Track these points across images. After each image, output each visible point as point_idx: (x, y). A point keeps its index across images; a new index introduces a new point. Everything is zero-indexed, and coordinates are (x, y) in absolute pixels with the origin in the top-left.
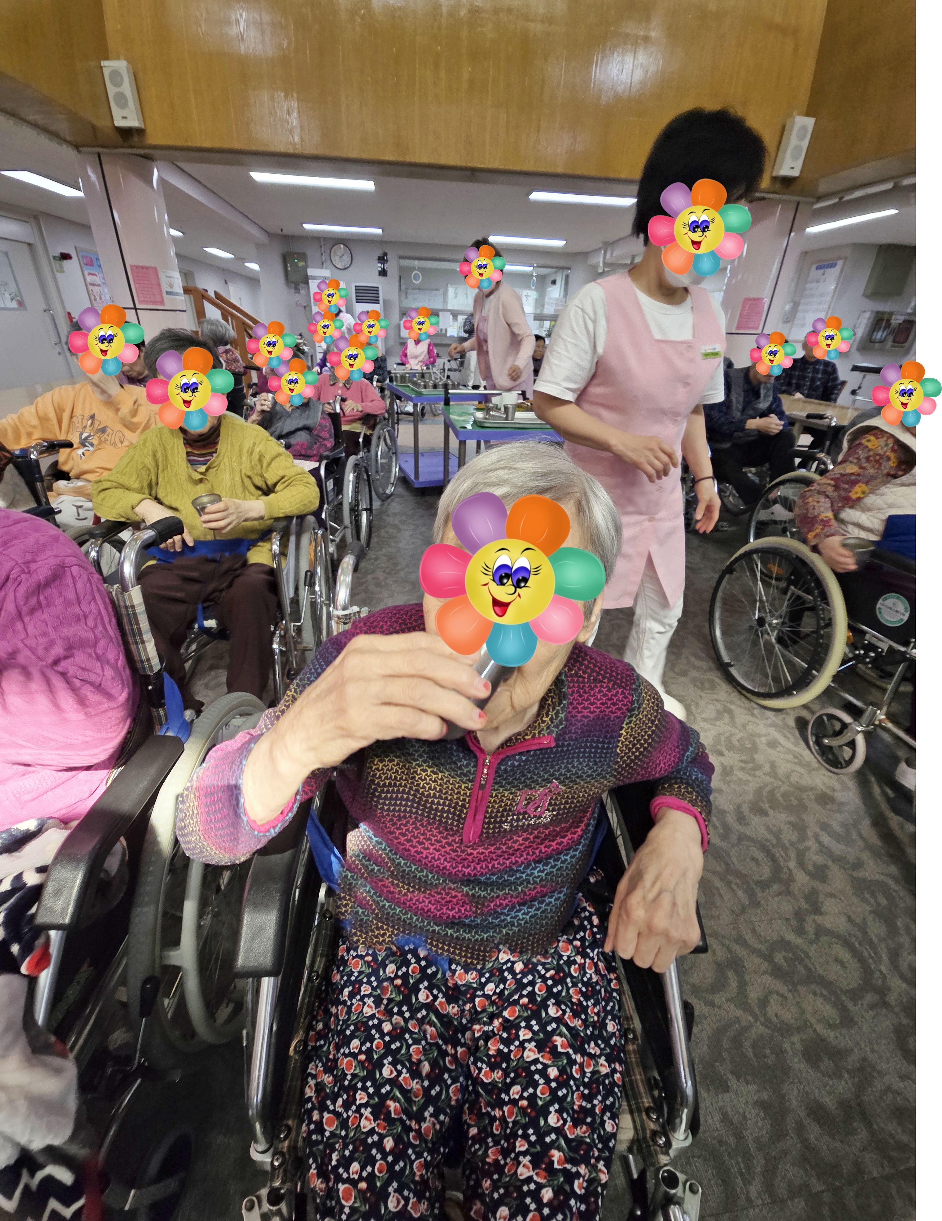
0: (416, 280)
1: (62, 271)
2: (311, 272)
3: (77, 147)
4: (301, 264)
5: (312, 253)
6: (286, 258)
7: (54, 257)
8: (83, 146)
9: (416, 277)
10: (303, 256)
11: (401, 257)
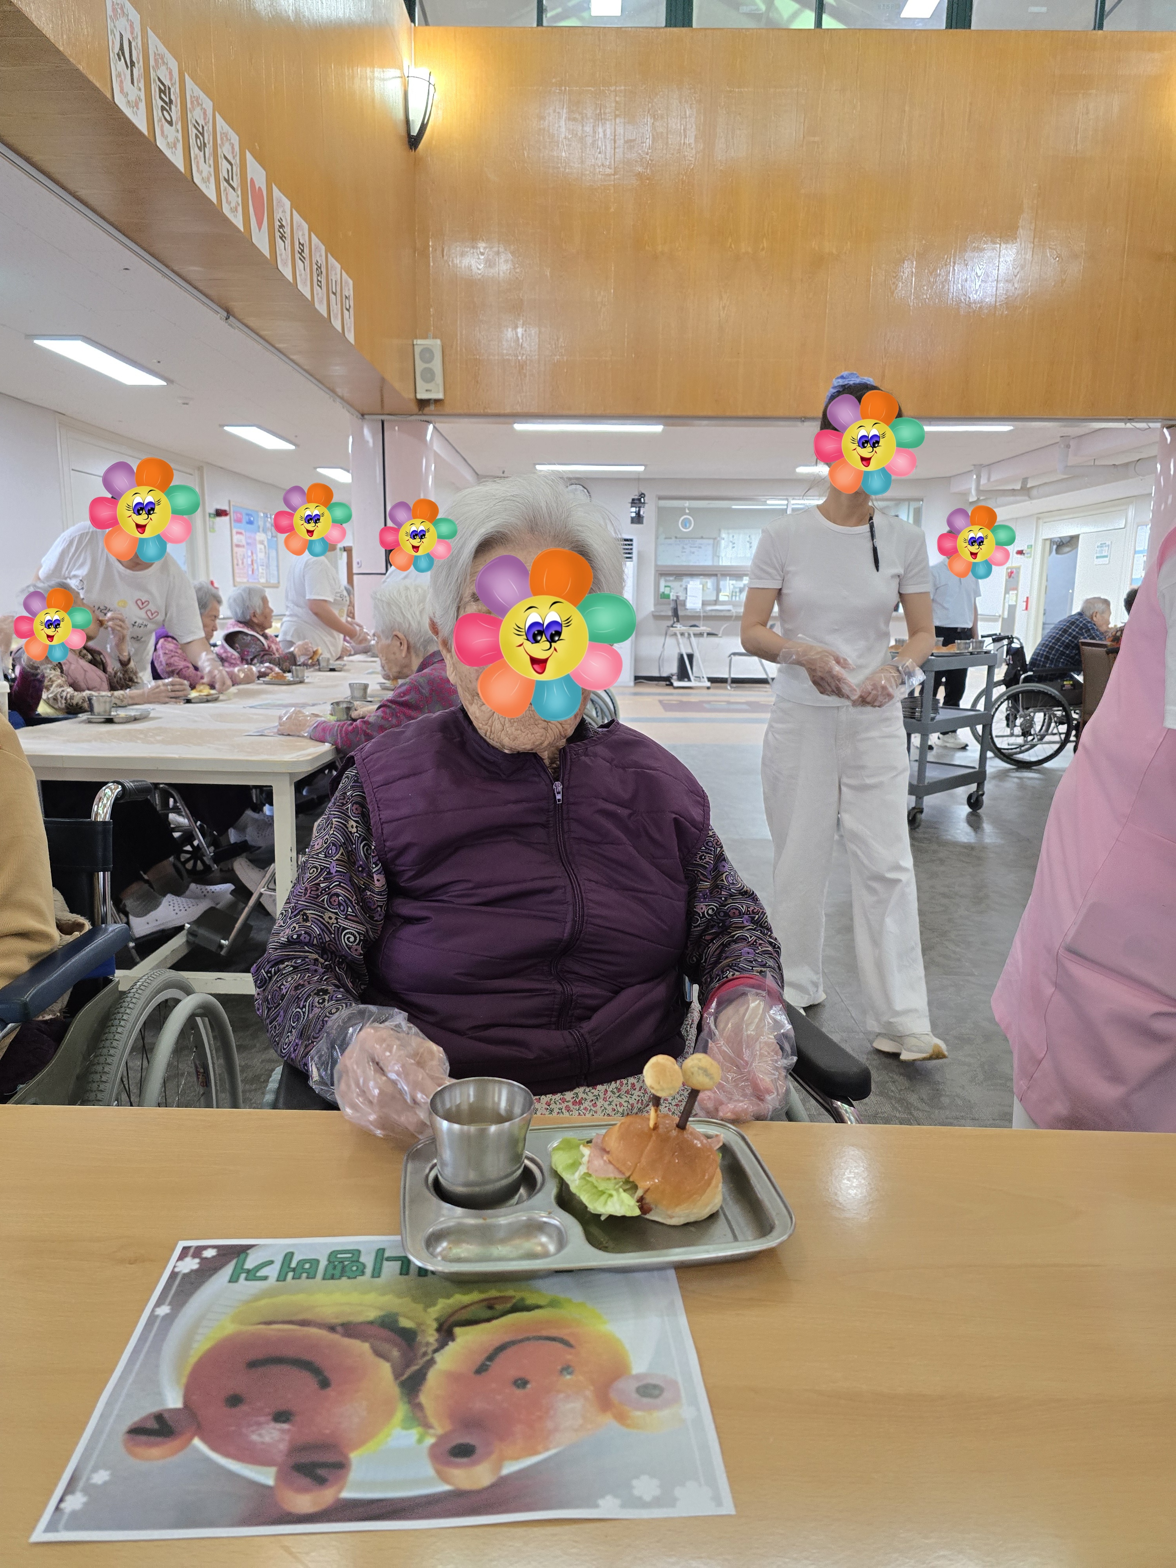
0: (685, 526)
1: (212, 529)
7: (210, 514)
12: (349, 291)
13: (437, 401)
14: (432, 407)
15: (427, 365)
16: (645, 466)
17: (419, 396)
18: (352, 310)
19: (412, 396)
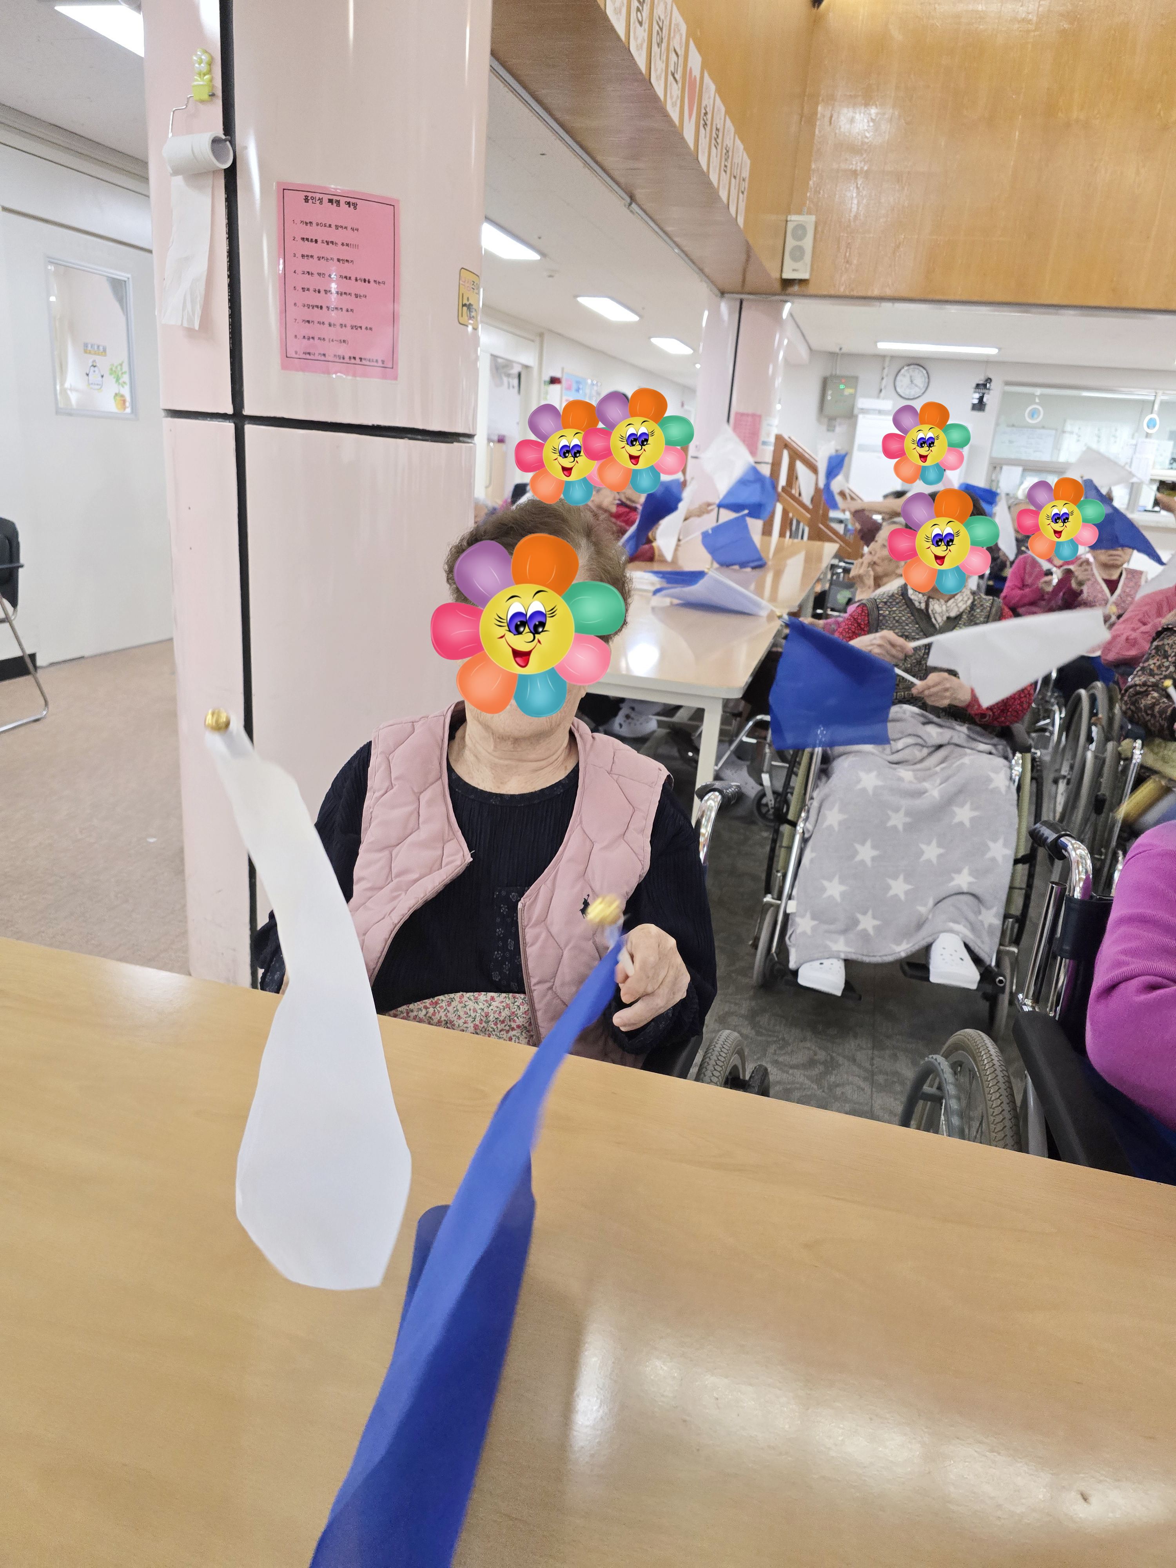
2: (862, 403)
3: (723, 293)
4: (849, 391)
5: (868, 376)
6: (825, 384)
8: (728, 293)
9: (1032, 415)
10: (853, 381)
11: (1008, 383)
12: (746, 174)
13: (802, 282)
14: (796, 288)
15: (799, 243)
16: (1000, 349)
17: (785, 276)
18: (745, 193)
19: (778, 276)
